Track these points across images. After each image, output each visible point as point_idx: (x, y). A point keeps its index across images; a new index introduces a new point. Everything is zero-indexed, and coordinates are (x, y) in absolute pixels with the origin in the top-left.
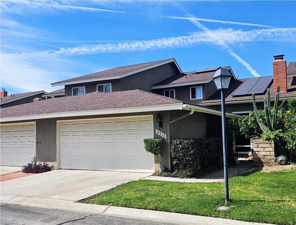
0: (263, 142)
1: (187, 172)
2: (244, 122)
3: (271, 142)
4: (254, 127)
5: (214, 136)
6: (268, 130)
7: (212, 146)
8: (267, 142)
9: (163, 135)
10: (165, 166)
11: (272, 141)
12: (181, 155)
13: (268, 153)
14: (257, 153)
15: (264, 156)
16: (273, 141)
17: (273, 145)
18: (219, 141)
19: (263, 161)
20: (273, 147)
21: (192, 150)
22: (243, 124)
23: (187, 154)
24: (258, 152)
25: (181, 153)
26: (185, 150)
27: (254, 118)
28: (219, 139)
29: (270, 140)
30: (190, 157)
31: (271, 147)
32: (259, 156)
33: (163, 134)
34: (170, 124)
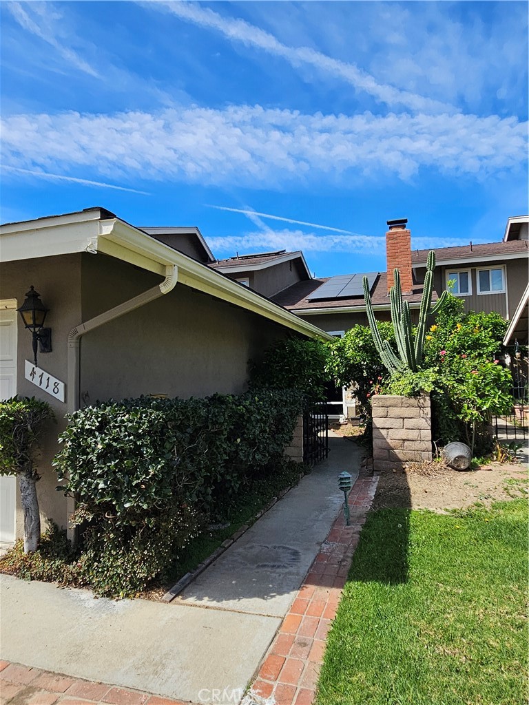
0: (400, 401)
1: (135, 563)
2: (335, 352)
3: (422, 401)
4: (362, 363)
5: (267, 385)
6: (405, 369)
7: (258, 421)
8: (413, 401)
9: (52, 386)
10: (55, 521)
11: (425, 400)
12: (101, 486)
13: (413, 434)
14: (384, 432)
15: (404, 440)
16: (428, 398)
17: (428, 410)
18: (282, 401)
19: (399, 456)
20: (429, 416)
21: (154, 461)
22: (334, 355)
23: (130, 482)
24: (388, 429)
25: (100, 476)
26: (122, 461)
27: (363, 339)
28: (282, 395)
29: (420, 396)
30: (144, 495)
31: (422, 415)
32: (389, 441)
33: (53, 380)
34: (80, 338)
